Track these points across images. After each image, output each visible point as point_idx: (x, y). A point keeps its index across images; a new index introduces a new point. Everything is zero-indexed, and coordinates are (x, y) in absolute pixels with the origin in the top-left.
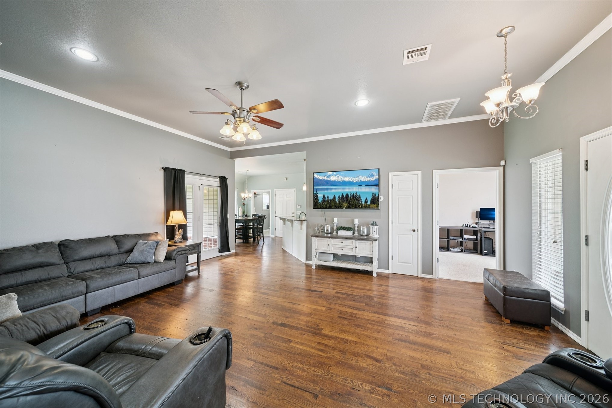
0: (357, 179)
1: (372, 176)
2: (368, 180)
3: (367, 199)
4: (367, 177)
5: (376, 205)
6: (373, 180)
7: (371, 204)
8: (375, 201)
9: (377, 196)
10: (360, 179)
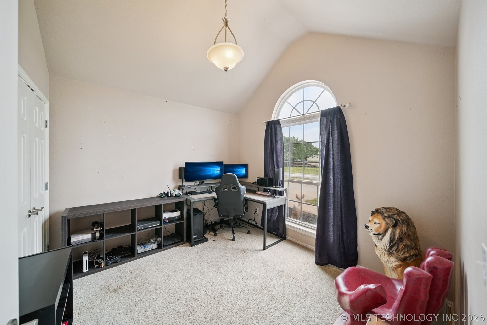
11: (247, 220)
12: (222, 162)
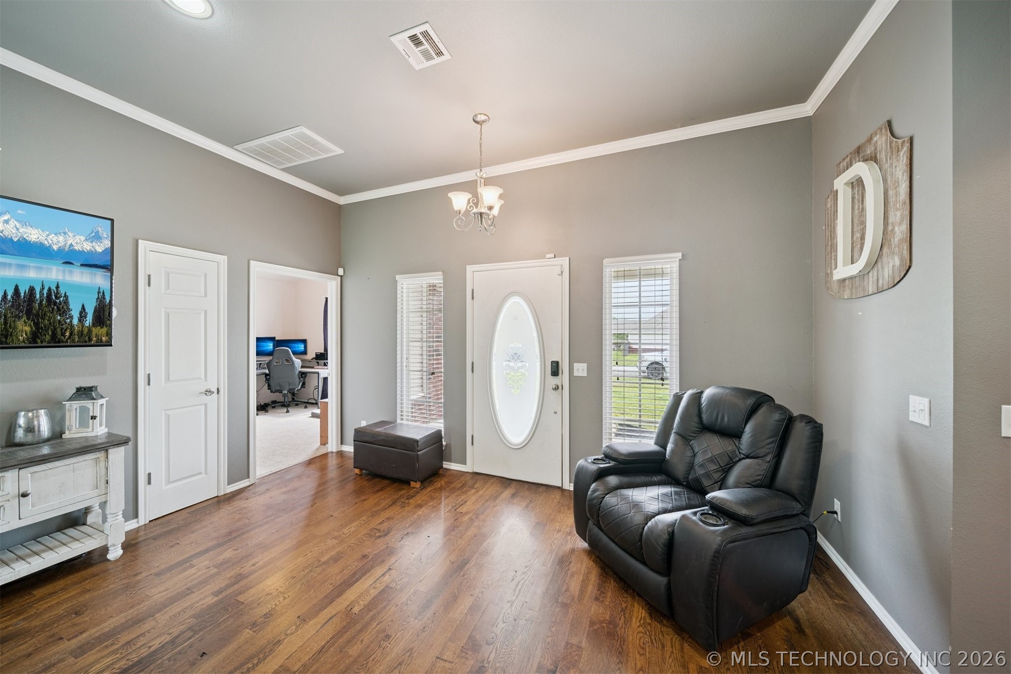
0: (61, 238)
1: (97, 237)
2: (88, 249)
3: (84, 310)
4: (86, 240)
5: (104, 330)
6: (101, 251)
7: (94, 325)
8: (103, 315)
9: (108, 301)
10: (69, 243)
11: (307, 401)
12: (275, 338)
